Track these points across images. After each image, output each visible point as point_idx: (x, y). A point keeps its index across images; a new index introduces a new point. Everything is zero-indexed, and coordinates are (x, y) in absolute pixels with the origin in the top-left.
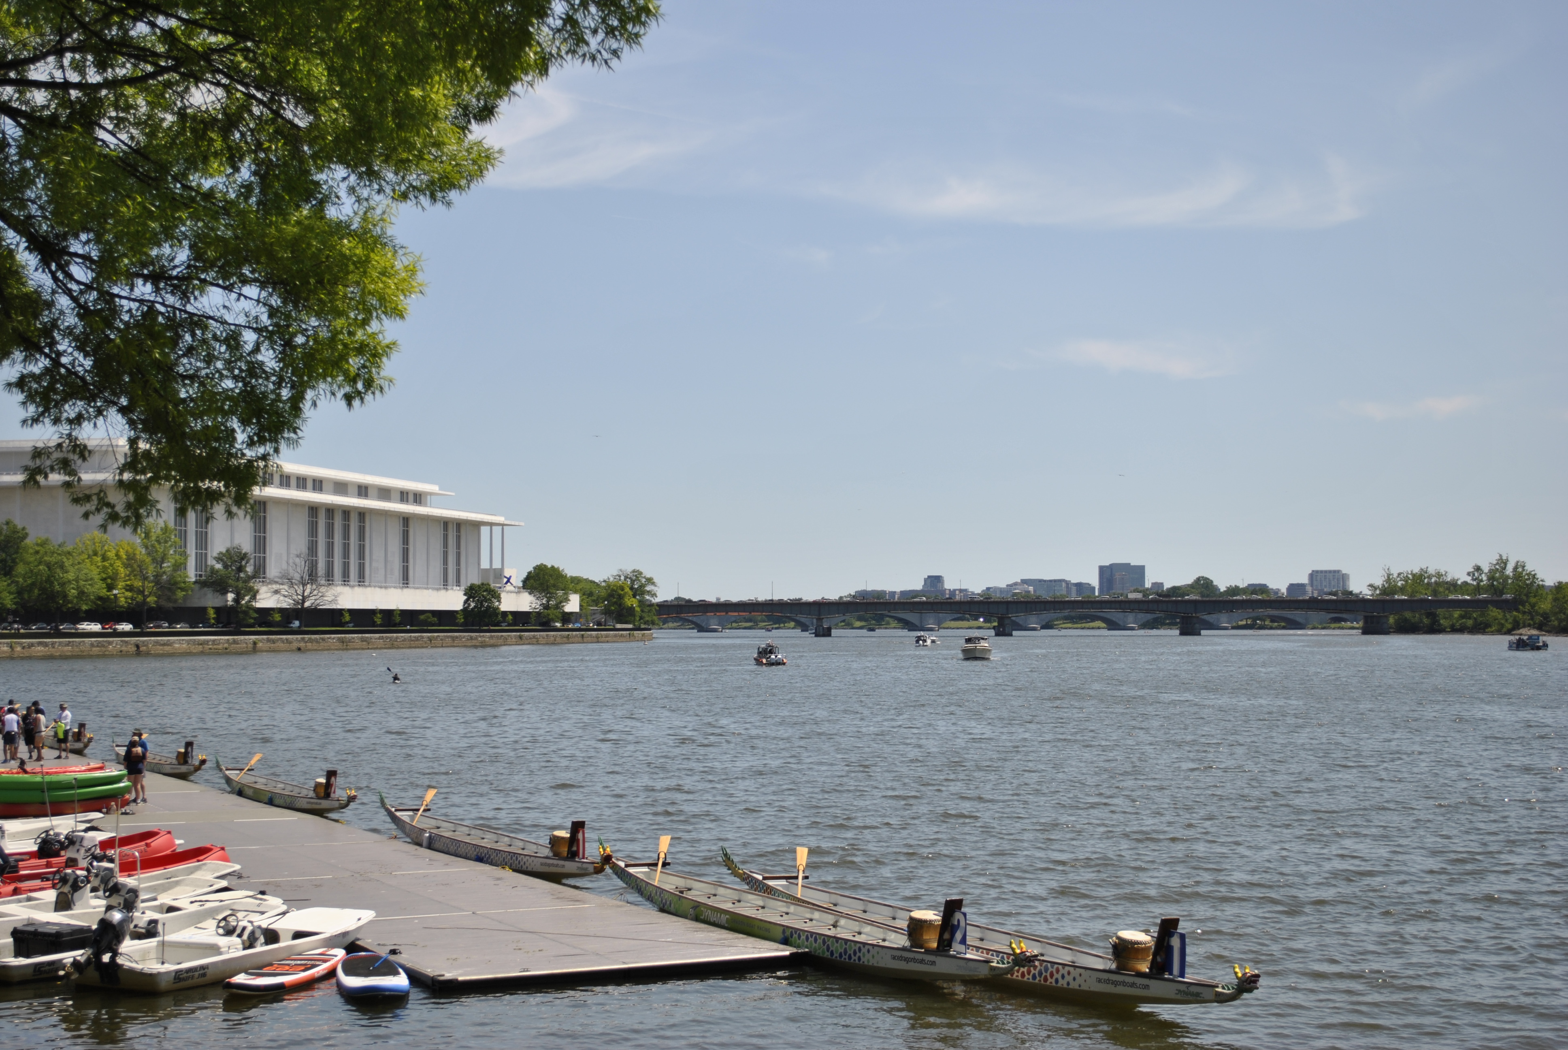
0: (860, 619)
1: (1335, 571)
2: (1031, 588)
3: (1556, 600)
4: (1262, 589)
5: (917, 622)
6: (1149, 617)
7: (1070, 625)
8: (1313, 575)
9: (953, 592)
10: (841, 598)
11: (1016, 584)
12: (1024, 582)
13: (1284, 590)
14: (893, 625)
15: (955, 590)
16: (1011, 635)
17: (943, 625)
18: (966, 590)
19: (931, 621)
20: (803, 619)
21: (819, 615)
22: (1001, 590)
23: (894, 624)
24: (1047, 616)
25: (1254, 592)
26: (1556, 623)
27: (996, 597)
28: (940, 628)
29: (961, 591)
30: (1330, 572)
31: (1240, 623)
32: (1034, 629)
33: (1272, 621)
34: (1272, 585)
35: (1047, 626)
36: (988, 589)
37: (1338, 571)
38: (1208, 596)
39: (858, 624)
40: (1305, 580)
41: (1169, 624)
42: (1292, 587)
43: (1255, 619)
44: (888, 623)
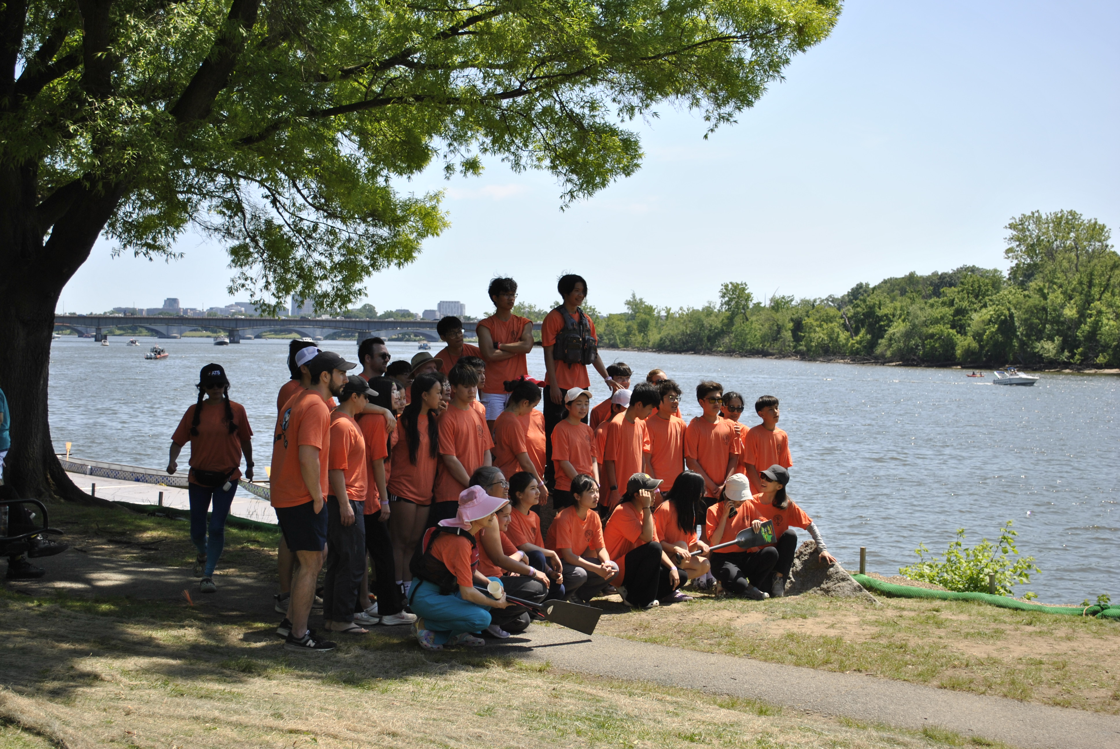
0: (119, 329)
1: (455, 302)
2: (243, 309)
3: (608, 326)
4: (406, 313)
5: (165, 332)
6: (331, 331)
7: (273, 336)
8: (441, 304)
9: (186, 311)
10: (105, 313)
11: (232, 306)
12: (237, 304)
13: (421, 315)
14: (144, 334)
15: (187, 309)
16: (238, 342)
17: (184, 335)
18: (195, 309)
19: (175, 331)
20: (80, 328)
21: (99, 325)
22: (221, 310)
23: (145, 332)
24: (258, 330)
25: (403, 316)
26: (607, 341)
27: (220, 316)
28: (181, 336)
29: (191, 309)
30: (452, 302)
31: (394, 337)
32: (249, 338)
33: (416, 336)
34: (413, 311)
35: (258, 337)
36: (211, 309)
37: (458, 302)
38: (370, 318)
39: (118, 332)
40: (435, 308)
41: (344, 337)
42: (426, 312)
43: (404, 334)
44: (141, 332)
